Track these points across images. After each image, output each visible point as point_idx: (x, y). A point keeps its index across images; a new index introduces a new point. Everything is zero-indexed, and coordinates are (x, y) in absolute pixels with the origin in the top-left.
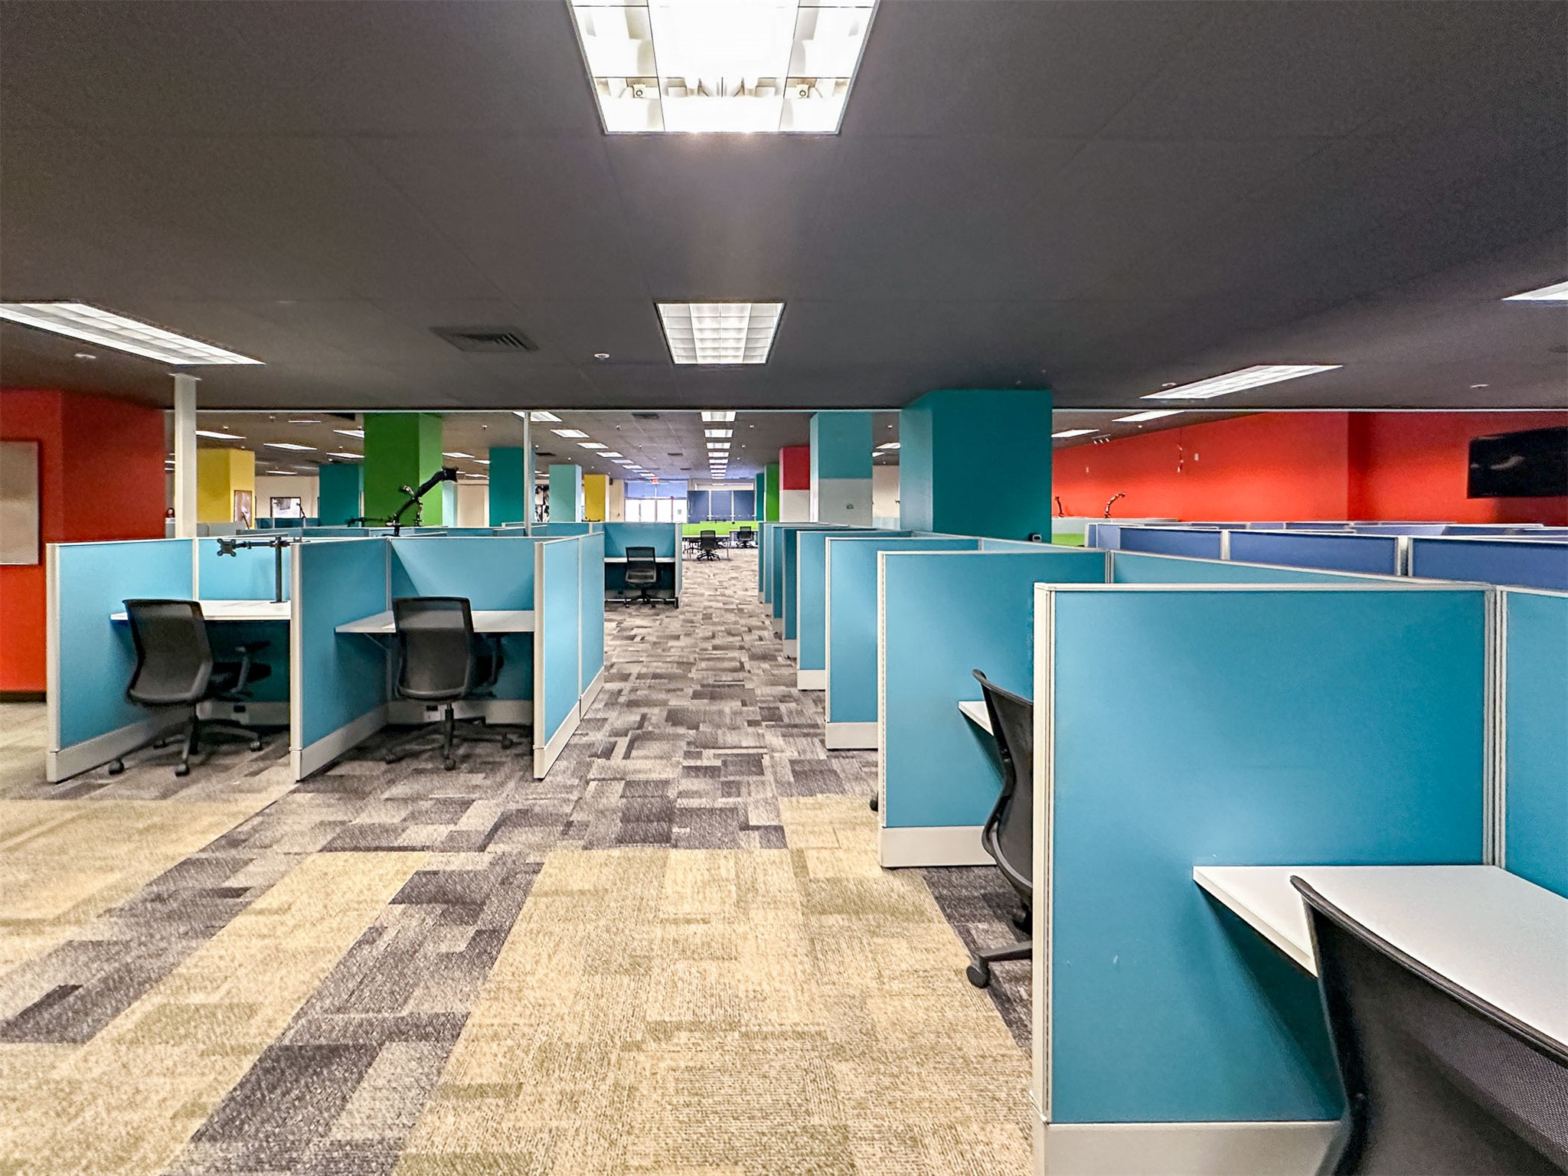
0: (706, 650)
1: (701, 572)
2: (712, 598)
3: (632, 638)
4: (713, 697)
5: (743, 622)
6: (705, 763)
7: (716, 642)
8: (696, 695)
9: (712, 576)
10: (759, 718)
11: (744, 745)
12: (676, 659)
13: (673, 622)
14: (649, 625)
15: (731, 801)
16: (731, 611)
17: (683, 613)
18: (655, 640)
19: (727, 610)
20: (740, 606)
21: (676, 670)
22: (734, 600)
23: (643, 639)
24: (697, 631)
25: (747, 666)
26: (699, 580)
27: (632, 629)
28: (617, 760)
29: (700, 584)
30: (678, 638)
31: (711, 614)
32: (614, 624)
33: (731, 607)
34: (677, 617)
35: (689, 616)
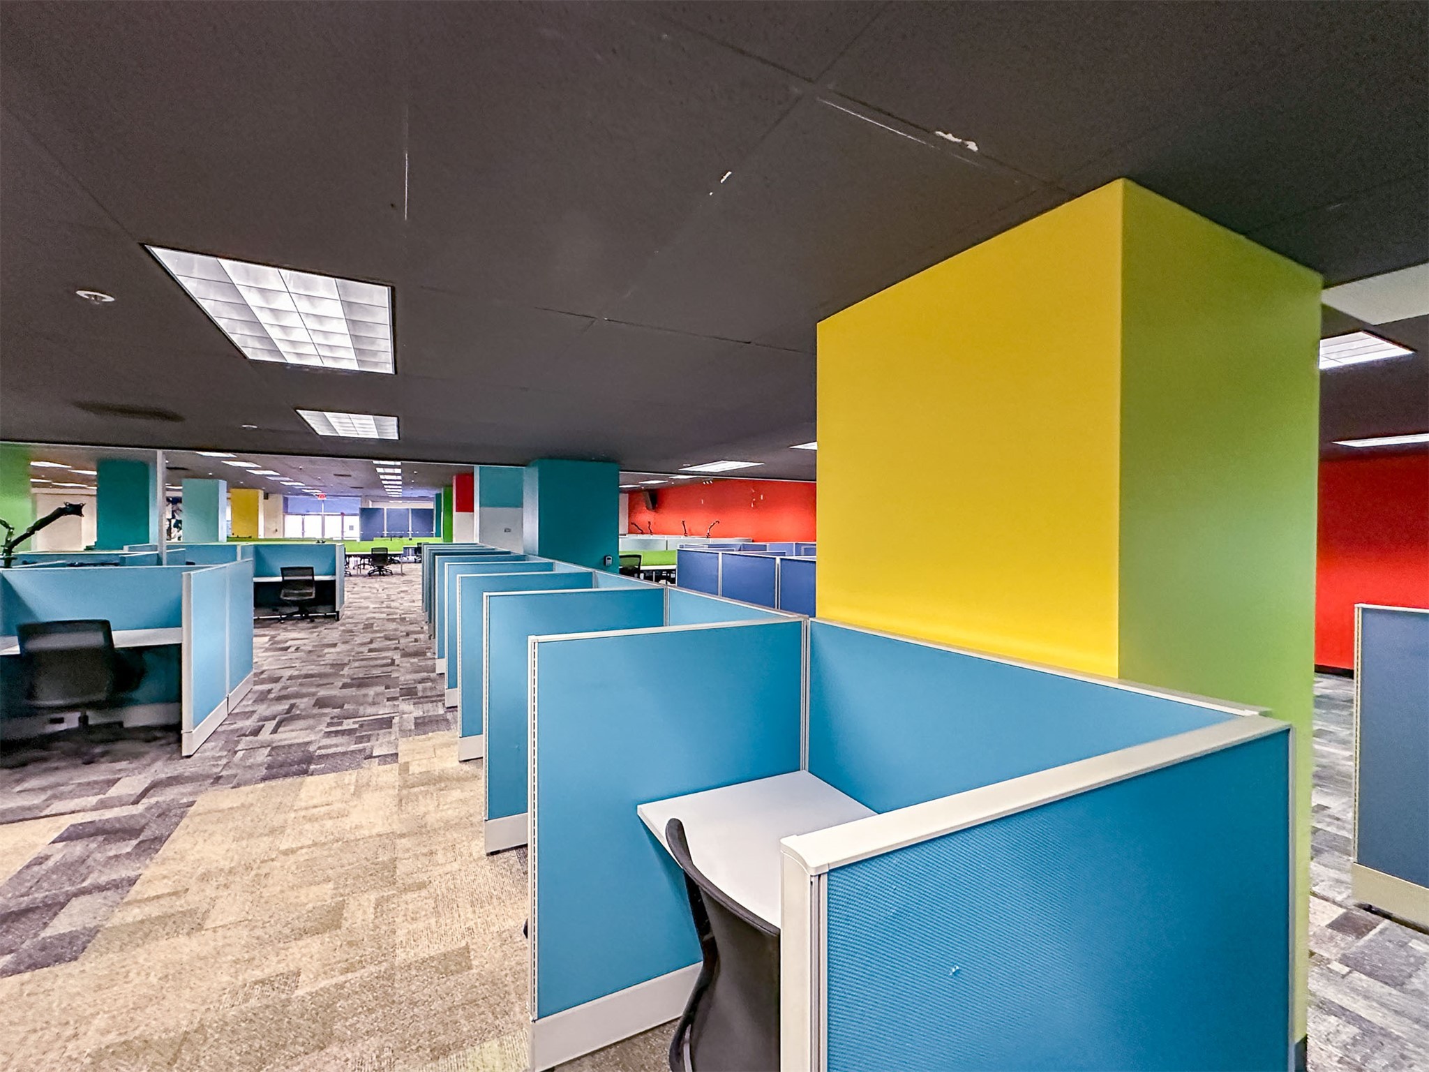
0: (362, 653)
1: (370, 587)
2: (377, 610)
3: (286, 649)
4: (360, 686)
5: (403, 628)
6: (344, 727)
7: (372, 646)
8: (344, 686)
9: (380, 590)
10: (398, 695)
11: (380, 713)
12: (331, 662)
13: (331, 633)
14: (307, 637)
15: (361, 746)
16: (394, 620)
17: (343, 625)
18: (310, 648)
19: (388, 620)
20: (403, 616)
21: (328, 670)
22: (398, 611)
23: (297, 649)
24: (356, 639)
25: (397, 662)
26: (366, 594)
27: (287, 641)
28: (265, 735)
29: (366, 598)
30: (335, 645)
31: (372, 624)
32: (266, 639)
33: (395, 617)
34: (337, 628)
35: (349, 627)
